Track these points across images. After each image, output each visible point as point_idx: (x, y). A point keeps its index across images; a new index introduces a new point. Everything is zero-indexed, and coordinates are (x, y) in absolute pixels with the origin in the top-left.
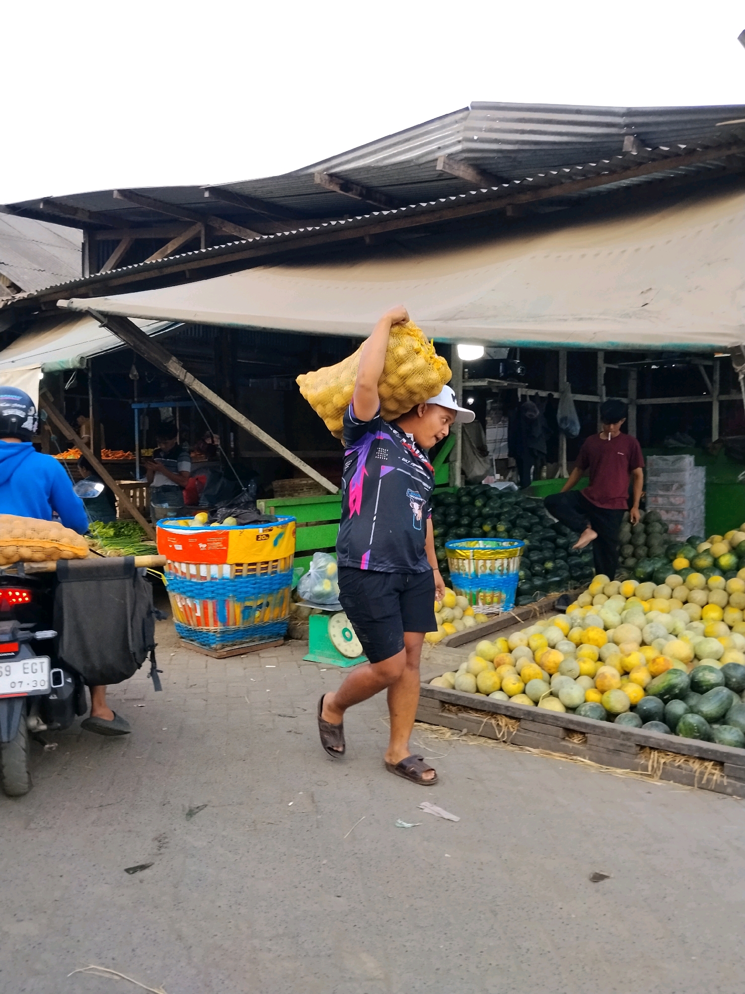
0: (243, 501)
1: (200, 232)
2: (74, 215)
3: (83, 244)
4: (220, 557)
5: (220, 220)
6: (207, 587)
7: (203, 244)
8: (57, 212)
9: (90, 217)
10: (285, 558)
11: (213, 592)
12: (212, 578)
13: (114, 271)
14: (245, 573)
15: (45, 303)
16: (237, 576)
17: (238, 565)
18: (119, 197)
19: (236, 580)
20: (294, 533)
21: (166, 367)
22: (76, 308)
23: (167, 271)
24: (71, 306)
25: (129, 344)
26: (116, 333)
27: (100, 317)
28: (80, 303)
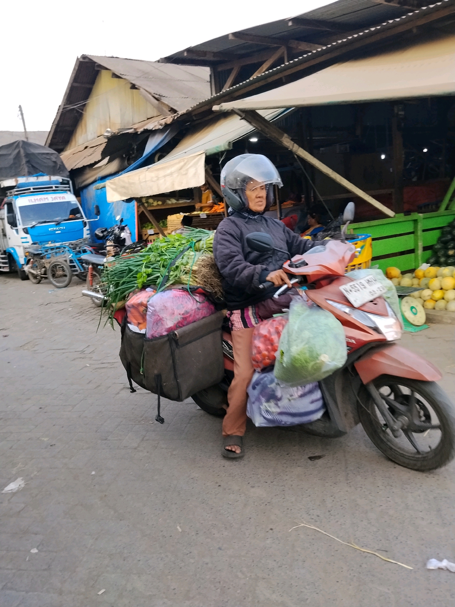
0: (333, 226)
1: (283, 53)
2: (205, 57)
3: (210, 76)
5: (296, 42)
7: (286, 60)
8: (195, 57)
9: (214, 56)
10: (366, 262)
13: (231, 88)
15: (195, 115)
18: (233, 38)
20: (371, 245)
21: (281, 141)
22: (225, 110)
23: (270, 80)
24: (221, 109)
25: (258, 129)
26: (250, 123)
27: (240, 113)
28: (227, 106)
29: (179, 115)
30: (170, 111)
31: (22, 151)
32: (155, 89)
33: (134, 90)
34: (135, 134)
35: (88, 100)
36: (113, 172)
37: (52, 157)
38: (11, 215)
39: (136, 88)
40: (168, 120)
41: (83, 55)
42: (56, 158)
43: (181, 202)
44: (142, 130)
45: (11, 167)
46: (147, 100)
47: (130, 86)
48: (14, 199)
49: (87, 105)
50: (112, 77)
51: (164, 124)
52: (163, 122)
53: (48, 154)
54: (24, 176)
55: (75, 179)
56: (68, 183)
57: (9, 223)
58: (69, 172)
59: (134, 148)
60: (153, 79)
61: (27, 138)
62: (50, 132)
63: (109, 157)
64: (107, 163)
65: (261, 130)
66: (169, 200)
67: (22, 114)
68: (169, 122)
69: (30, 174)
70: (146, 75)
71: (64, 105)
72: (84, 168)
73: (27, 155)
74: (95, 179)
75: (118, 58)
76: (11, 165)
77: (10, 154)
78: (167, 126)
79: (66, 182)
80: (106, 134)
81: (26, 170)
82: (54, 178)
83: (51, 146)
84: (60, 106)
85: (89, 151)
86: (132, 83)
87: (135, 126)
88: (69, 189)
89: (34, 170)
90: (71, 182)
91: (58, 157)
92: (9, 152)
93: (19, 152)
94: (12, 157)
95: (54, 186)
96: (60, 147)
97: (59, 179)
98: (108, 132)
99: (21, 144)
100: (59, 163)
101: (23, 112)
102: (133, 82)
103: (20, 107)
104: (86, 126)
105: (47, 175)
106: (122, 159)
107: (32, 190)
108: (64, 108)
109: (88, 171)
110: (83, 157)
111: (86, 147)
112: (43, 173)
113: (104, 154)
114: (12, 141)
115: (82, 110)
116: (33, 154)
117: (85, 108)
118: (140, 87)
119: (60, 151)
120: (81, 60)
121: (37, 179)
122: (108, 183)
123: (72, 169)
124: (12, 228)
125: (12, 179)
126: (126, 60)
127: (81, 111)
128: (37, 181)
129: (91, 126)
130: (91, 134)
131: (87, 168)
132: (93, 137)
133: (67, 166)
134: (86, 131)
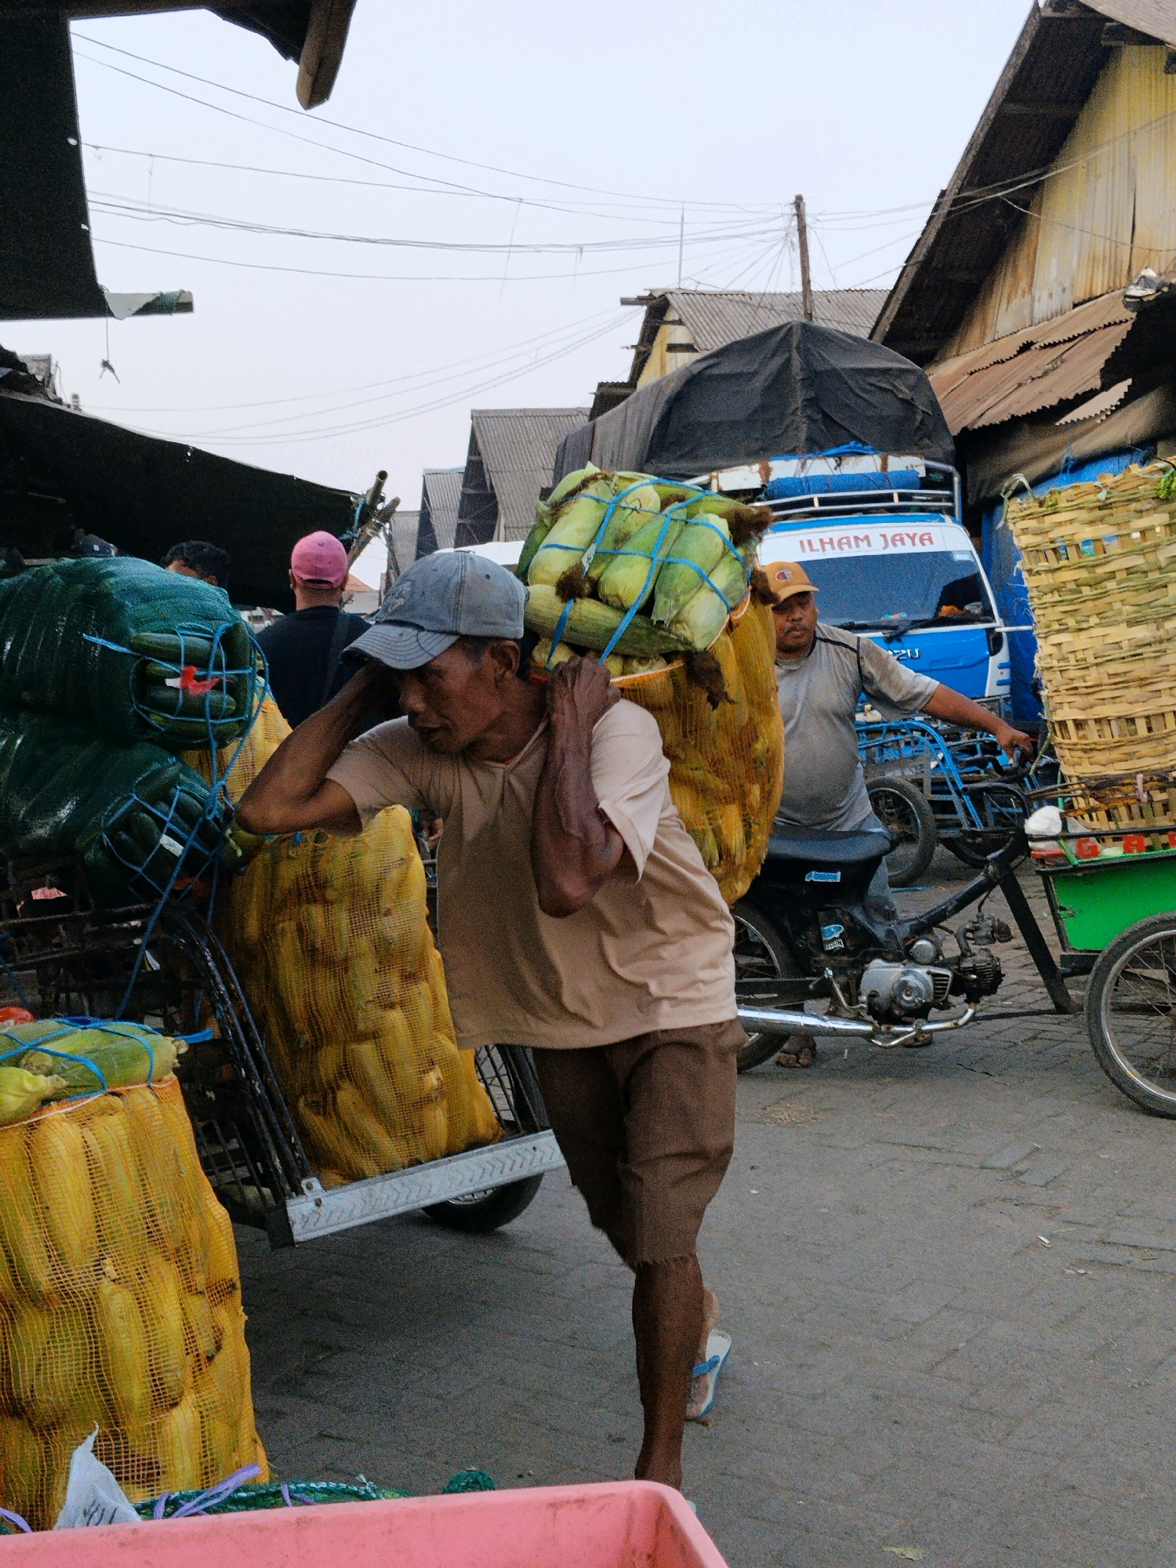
31: (797, 362)
37: (897, 383)
42: (912, 388)
45: (750, 421)
50: (1167, 71)
53: (886, 372)
54: (792, 452)
55: (975, 468)
56: (947, 484)
58: (956, 440)
61: (809, 316)
63: (1131, 380)
69: (814, 447)
71: (961, 190)
73: (813, 378)
74: (1053, 466)
76: (755, 411)
77: (754, 374)
79: (938, 478)
81: (803, 435)
82: (898, 464)
83: (892, 341)
84: (943, 194)
85: (1037, 361)
88: (950, 504)
89: (829, 434)
90: (956, 479)
91: (922, 383)
92: (752, 369)
93: (788, 363)
94: (758, 383)
95: (895, 493)
96: (929, 346)
97: (917, 466)
99: (794, 340)
100: (922, 405)
101: (808, 220)
103: (798, 201)
105: (876, 451)
107: (817, 507)
108: (955, 203)
109: (1025, 435)
110: (1013, 383)
111: (1028, 345)
112: (860, 445)
114: (758, 330)
115: (1026, 206)
116: (835, 373)
117: (1038, 198)
119: (927, 359)
120: (1049, 13)
121: (839, 465)
123: (965, 429)
125: (750, 464)
127: (1022, 210)
128: (837, 473)
129: (1054, 260)
130: (1051, 295)
131: (1026, 426)
132: (1055, 305)
133: (948, 414)
134: (1031, 285)
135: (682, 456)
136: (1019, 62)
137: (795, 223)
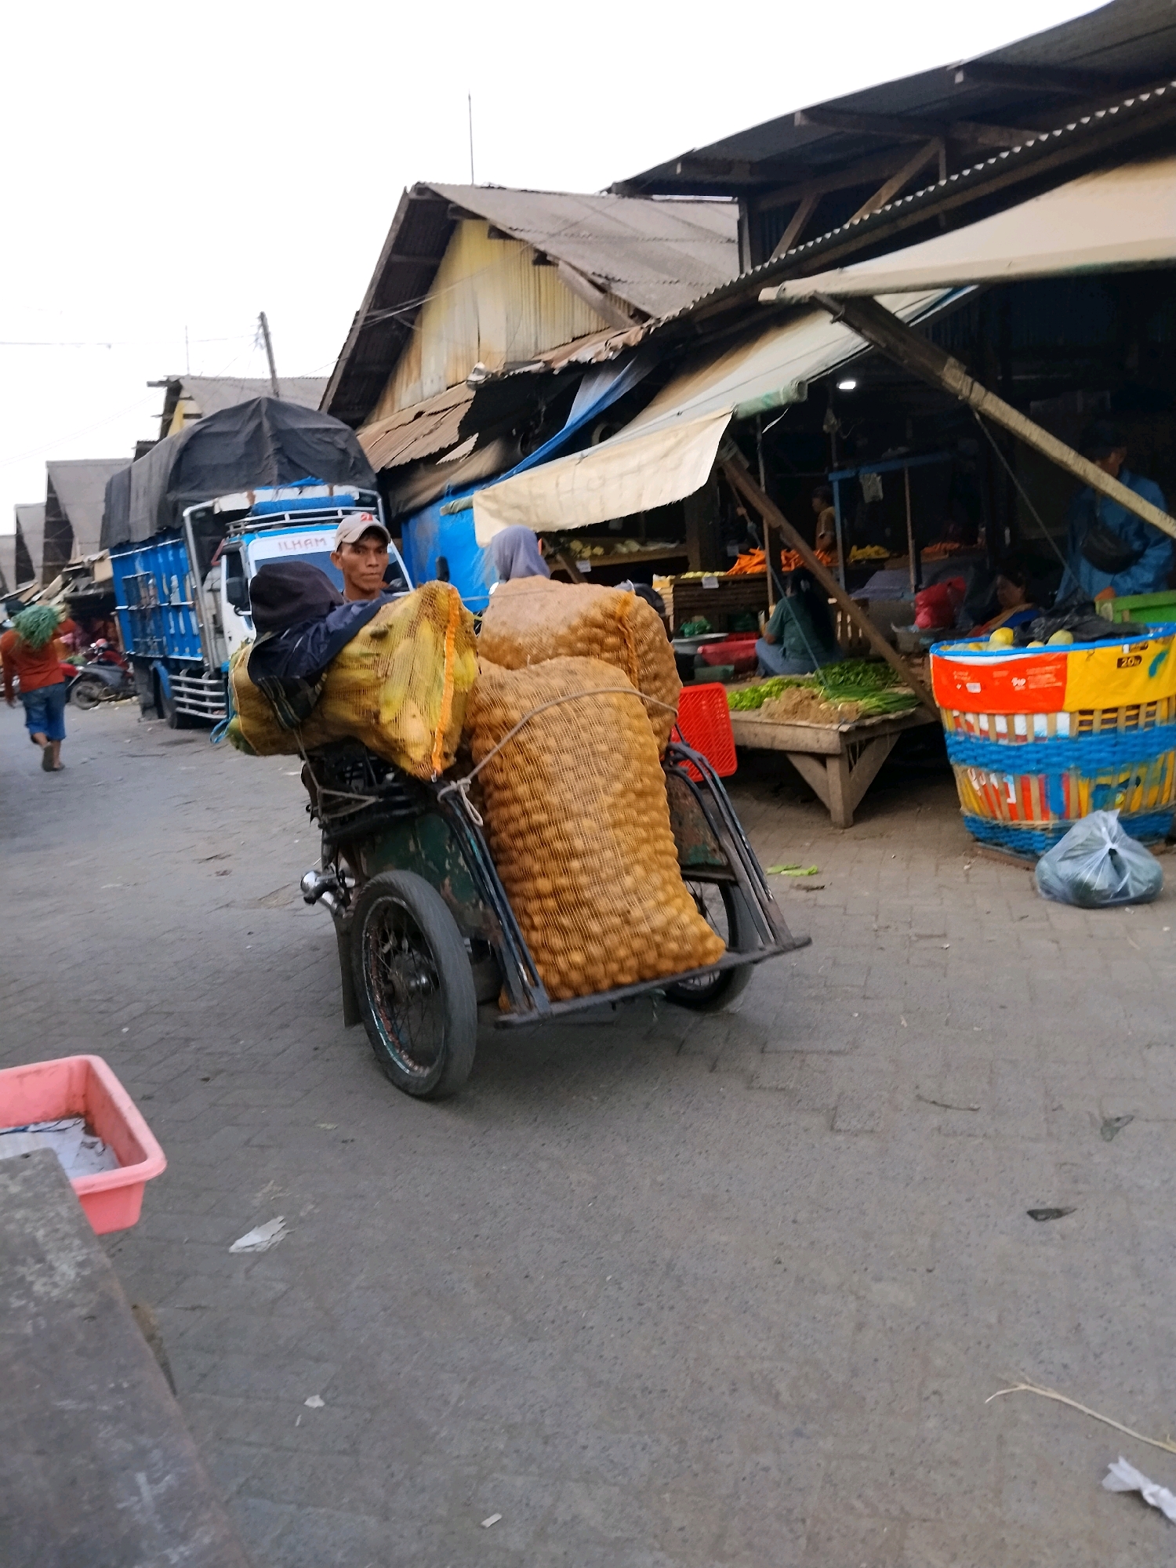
1: (936, 156)
2: (728, 174)
3: (740, 223)
4: (1051, 701)
5: (972, 126)
6: (1028, 752)
7: (943, 172)
8: (703, 175)
9: (751, 173)
11: (1038, 761)
12: (1037, 738)
13: (793, 252)
14: (1097, 726)
15: (702, 324)
16: (1081, 733)
17: (1083, 712)
18: (804, 123)
19: (1081, 739)
21: (939, 377)
22: (792, 298)
23: (904, 224)
24: (782, 296)
25: (879, 345)
26: (858, 330)
27: (832, 304)
28: (797, 288)
29: (661, 324)
30: (632, 317)
31: (266, 425)
32: (596, 263)
33: (543, 268)
34: (547, 374)
35: (428, 295)
36: (484, 475)
37: (337, 438)
38: (236, 579)
39: (549, 263)
40: (633, 337)
41: (418, 183)
42: (346, 441)
43: (652, 548)
44: (564, 363)
45: (238, 464)
46: (574, 290)
47: (532, 256)
48: (244, 542)
49: (423, 311)
50: (489, 237)
51: (620, 346)
52: (618, 342)
53: (327, 430)
54: (269, 485)
55: (391, 494)
56: (373, 503)
57: (231, 600)
58: (378, 475)
59: (540, 411)
60: (590, 238)
61: (277, 394)
62: (332, 378)
63: (477, 435)
64: (472, 452)
65: (888, 349)
66: (623, 543)
67: (267, 335)
68: (633, 343)
69: (284, 480)
70: (573, 230)
71: (369, 311)
72: (414, 465)
73: (279, 434)
74: (441, 491)
75: (504, 189)
76: (241, 458)
77: (238, 432)
78: (627, 352)
79: (367, 499)
80: (474, 378)
81: (275, 472)
82: (340, 491)
83: (333, 411)
84: (358, 313)
85: (427, 423)
86: (537, 251)
87: (546, 357)
89: (293, 472)
90: (380, 501)
91: (352, 439)
92: (237, 428)
93: (260, 425)
94: (242, 438)
95: (339, 510)
96: (357, 415)
97: (352, 491)
98: (478, 371)
99: (264, 409)
100: (353, 453)
101: (270, 329)
102: (542, 248)
103: (262, 317)
104: (419, 361)
105: (325, 482)
106: (509, 441)
107: (287, 520)
108: (366, 319)
109: (422, 472)
110: (412, 438)
111: (419, 415)
112: (314, 479)
113: (465, 430)
114: (243, 400)
115: (412, 323)
116: (293, 431)
117: (418, 317)
118: (559, 259)
119: (357, 424)
120: (414, 196)
121: (301, 492)
122: (477, 496)
123: (383, 468)
124: (236, 613)
125: (242, 492)
126: (523, 193)
127: (409, 325)
128: (300, 497)
129: (433, 360)
130: (432, 381)
131: (422, 465)
132: (435, 388)
133: (372, 460)
134: (420, 374)
135: (193, 488)
136: (398, 227)
137: (261, 331)
